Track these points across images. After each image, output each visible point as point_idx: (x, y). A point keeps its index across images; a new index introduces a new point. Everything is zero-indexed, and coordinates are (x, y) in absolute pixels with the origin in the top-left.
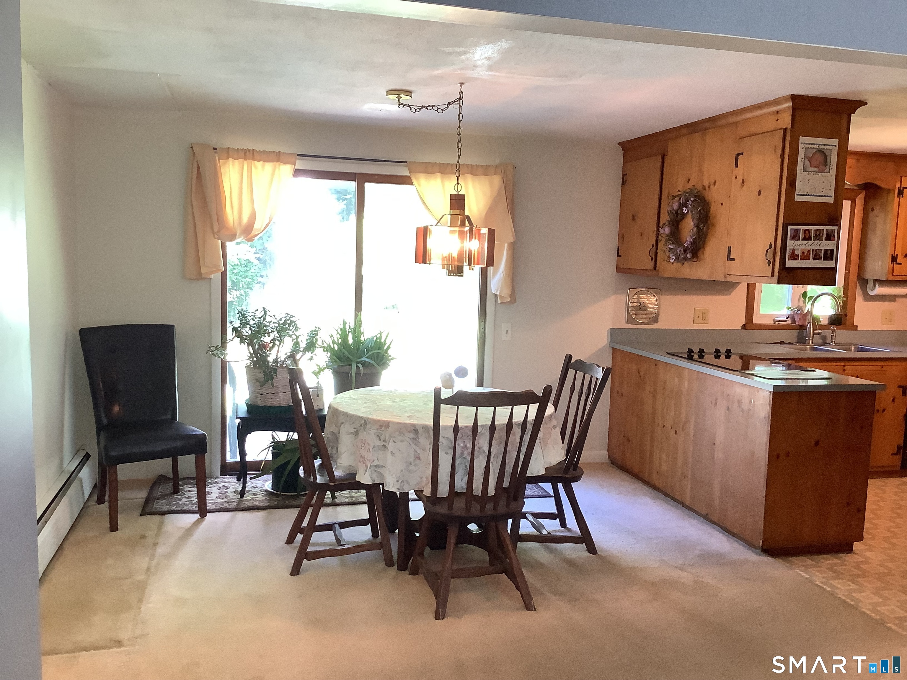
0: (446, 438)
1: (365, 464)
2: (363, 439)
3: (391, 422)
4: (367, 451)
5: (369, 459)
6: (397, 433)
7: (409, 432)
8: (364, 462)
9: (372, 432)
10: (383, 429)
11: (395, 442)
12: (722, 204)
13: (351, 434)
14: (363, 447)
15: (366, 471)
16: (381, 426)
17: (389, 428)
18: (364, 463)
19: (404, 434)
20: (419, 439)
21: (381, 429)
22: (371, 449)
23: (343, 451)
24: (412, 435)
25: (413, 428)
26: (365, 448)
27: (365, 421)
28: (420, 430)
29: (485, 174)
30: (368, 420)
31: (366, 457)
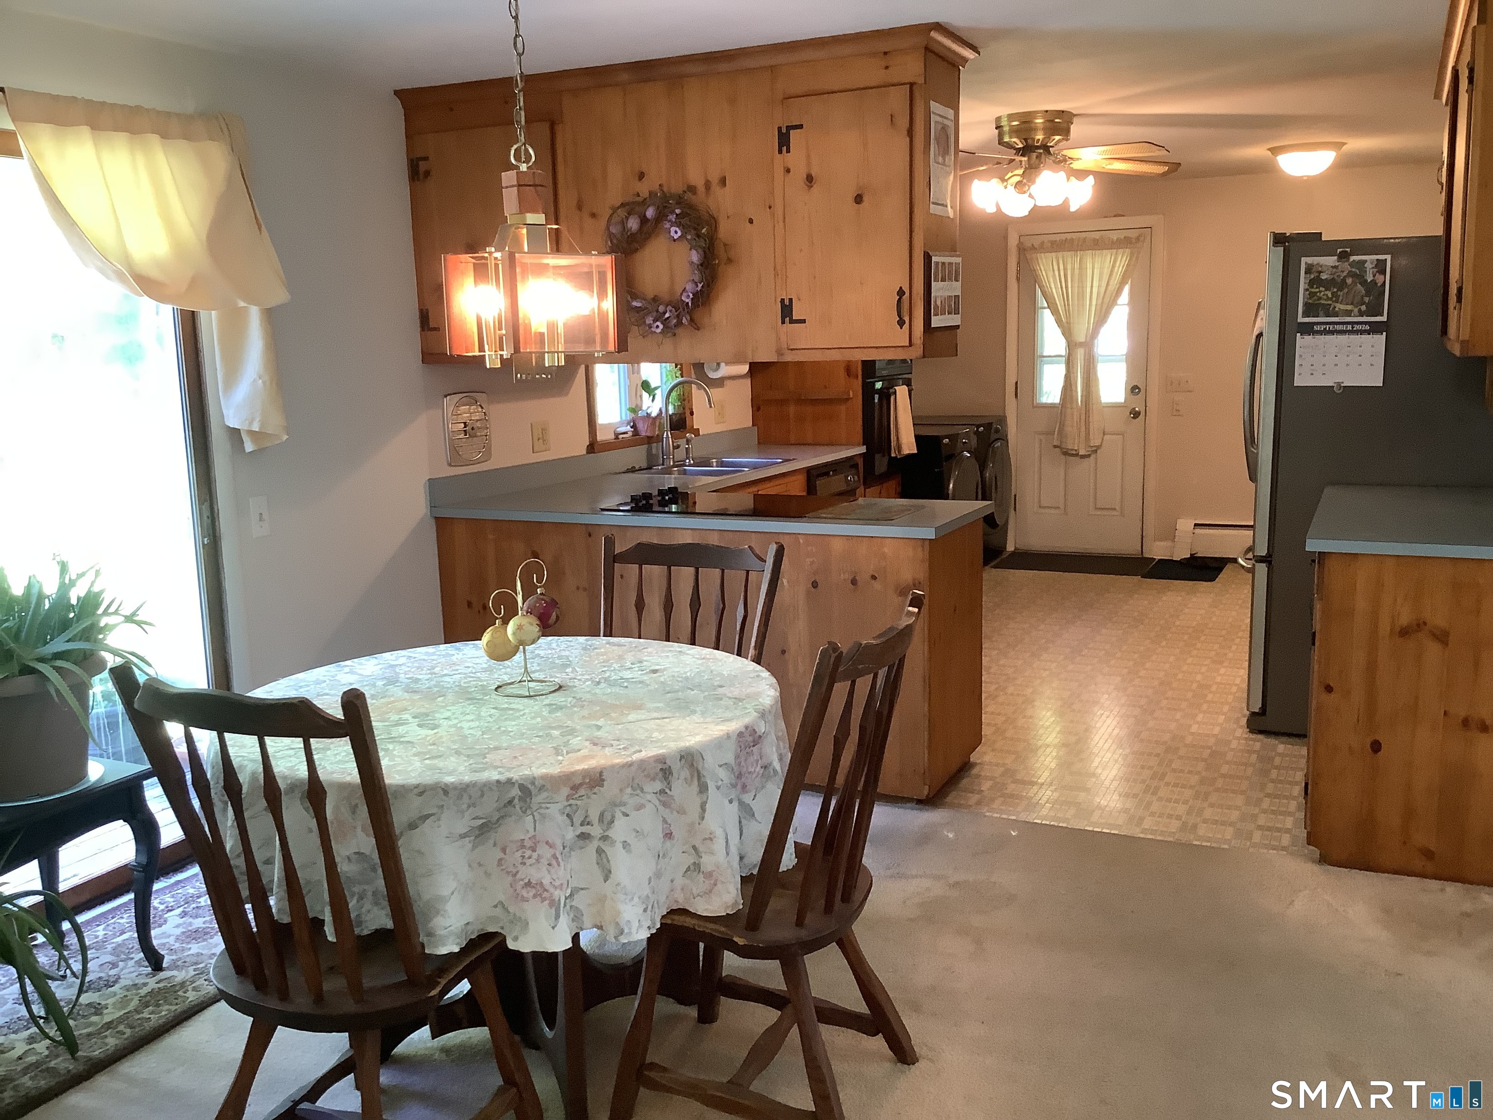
0: (724, 767)
1: (547, 902)
2: (527, 838)
3: (605, 768)
4: (549, 865)
5: (557, 883)
6: (629, 790)
7: (654, 779)
8: (545, 894)
9: (554, 810)
10: (582, 792)
11: (628, 815)
12: (751, 221)
13: (463, 836)
14: (530, 858)
15: (557, 917)
16: (575, 788)
17: (602, 786)
18: (543, 900)
19: (642, 790)
20: (670, 790)
21: (577, 796)
22: (558, 855)
23: (445, 892)
24: (658, 785)
25: (660, 766)
26: (538, 861)
27: (522, 787)
28: (676, 766)
29: (187, 137)
30: (533, 783)
31: (546, 882)
